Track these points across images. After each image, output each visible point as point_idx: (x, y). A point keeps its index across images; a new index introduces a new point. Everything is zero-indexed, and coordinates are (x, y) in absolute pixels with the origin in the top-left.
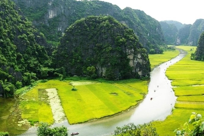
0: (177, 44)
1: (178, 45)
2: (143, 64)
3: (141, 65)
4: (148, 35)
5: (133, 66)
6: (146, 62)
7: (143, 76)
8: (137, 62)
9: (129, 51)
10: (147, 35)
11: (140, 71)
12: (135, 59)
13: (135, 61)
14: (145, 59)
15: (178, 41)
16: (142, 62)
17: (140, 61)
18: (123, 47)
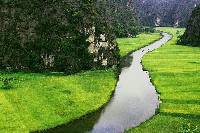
0: (157, 25)
1: (158, 27)
2: (108, 49)
3: (106, 51)
4: (116, 12)
5: (94, 51)
6: (112, 46)
7: (109, 66)
8: (100, 46)
9: (89, 31)
10: (114, 12)
11: (104, 59)
12: (97, 42)
13: (97, 45)
14: (111, 42)
15: (158, 21)
16: (108, 46)
17: (105, 45)
18: (80, 24)
